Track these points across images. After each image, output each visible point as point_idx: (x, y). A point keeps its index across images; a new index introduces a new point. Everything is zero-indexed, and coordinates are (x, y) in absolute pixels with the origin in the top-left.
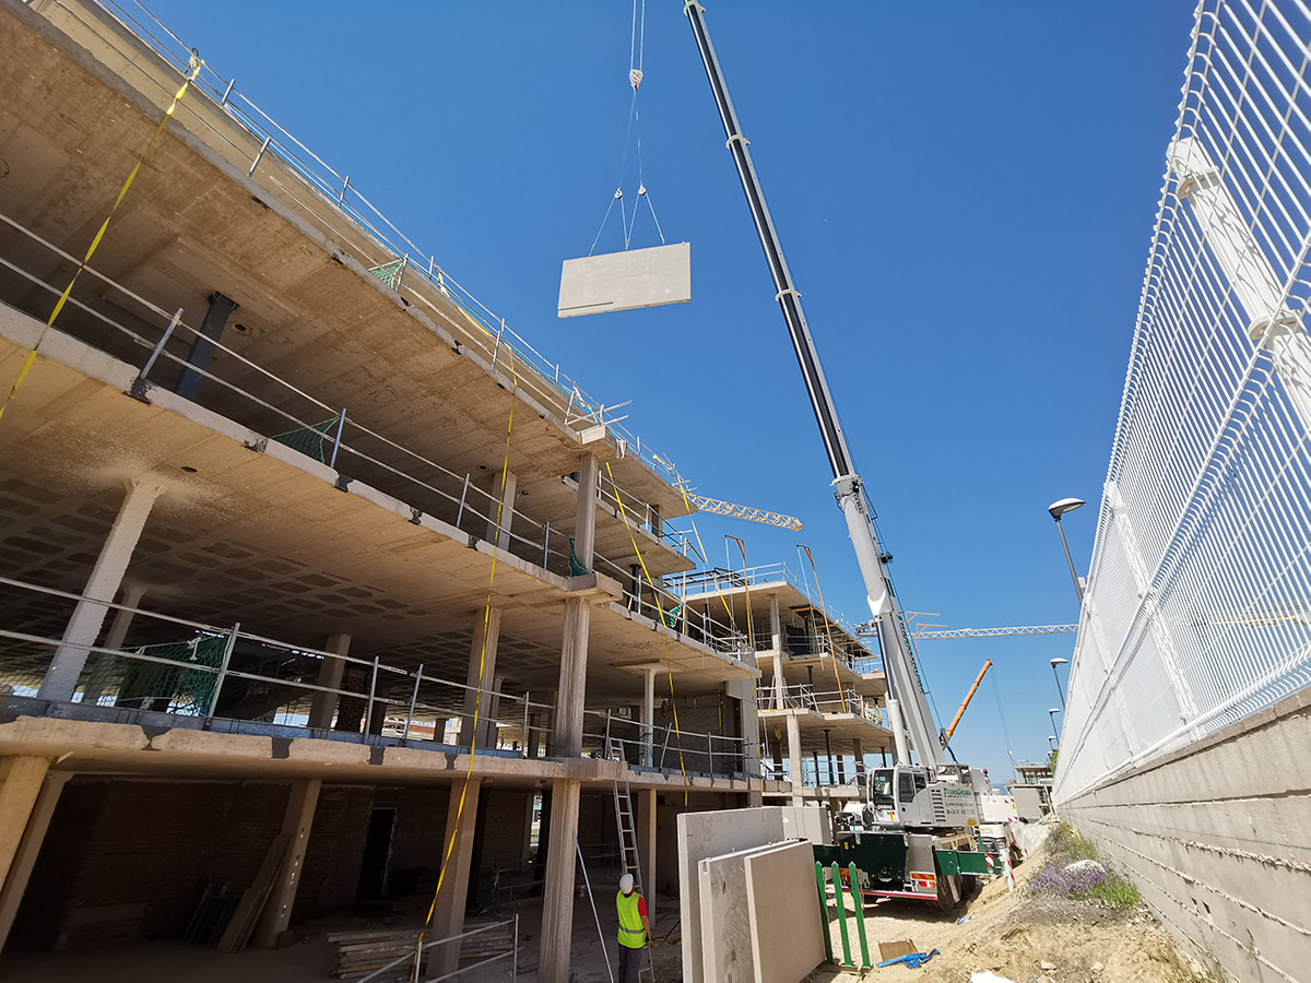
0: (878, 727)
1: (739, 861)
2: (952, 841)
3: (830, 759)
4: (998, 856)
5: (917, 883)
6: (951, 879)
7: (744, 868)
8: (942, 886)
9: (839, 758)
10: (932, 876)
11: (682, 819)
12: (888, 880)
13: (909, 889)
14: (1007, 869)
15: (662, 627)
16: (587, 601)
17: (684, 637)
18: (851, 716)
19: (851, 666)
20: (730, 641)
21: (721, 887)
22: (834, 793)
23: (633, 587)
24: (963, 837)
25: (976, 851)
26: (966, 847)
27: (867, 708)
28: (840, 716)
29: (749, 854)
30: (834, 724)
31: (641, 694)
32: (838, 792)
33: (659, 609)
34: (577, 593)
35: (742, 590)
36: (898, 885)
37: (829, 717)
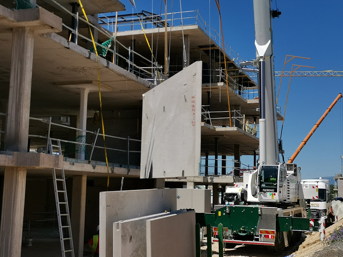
0: (254, 137)
1: (143, 222)
2: (291, 211)
3: (216, 158)
4: (318, 220)
5: (263, 236)
6: (285, 234)
7: (146, 227)
8: (279, 238)
9: (224, 157)
10: (273, 232)
11: (103, 196)
12: (244, 234)
13: (257, 240)
14: (322, 227)
15: (95, 56)
16: (32, 31)
17: (113, 65)
18: (235, 129)
19: (240, 93)
20: (150, 70)
21: (129, 239)
22: (216, 180)
23: (72, 22)
24: (298, 209)
25: (306, 217)
26: (300, 215)
27: (247, 124)
28: (228, 129)
29: (150, 218)
30: (221, 134)
31: (77, 106)
32: (220, 180)
33: (93, 41)
34: (23, 24)
35: (162, 30)
36: (250, 237)
37: (219, 129)
